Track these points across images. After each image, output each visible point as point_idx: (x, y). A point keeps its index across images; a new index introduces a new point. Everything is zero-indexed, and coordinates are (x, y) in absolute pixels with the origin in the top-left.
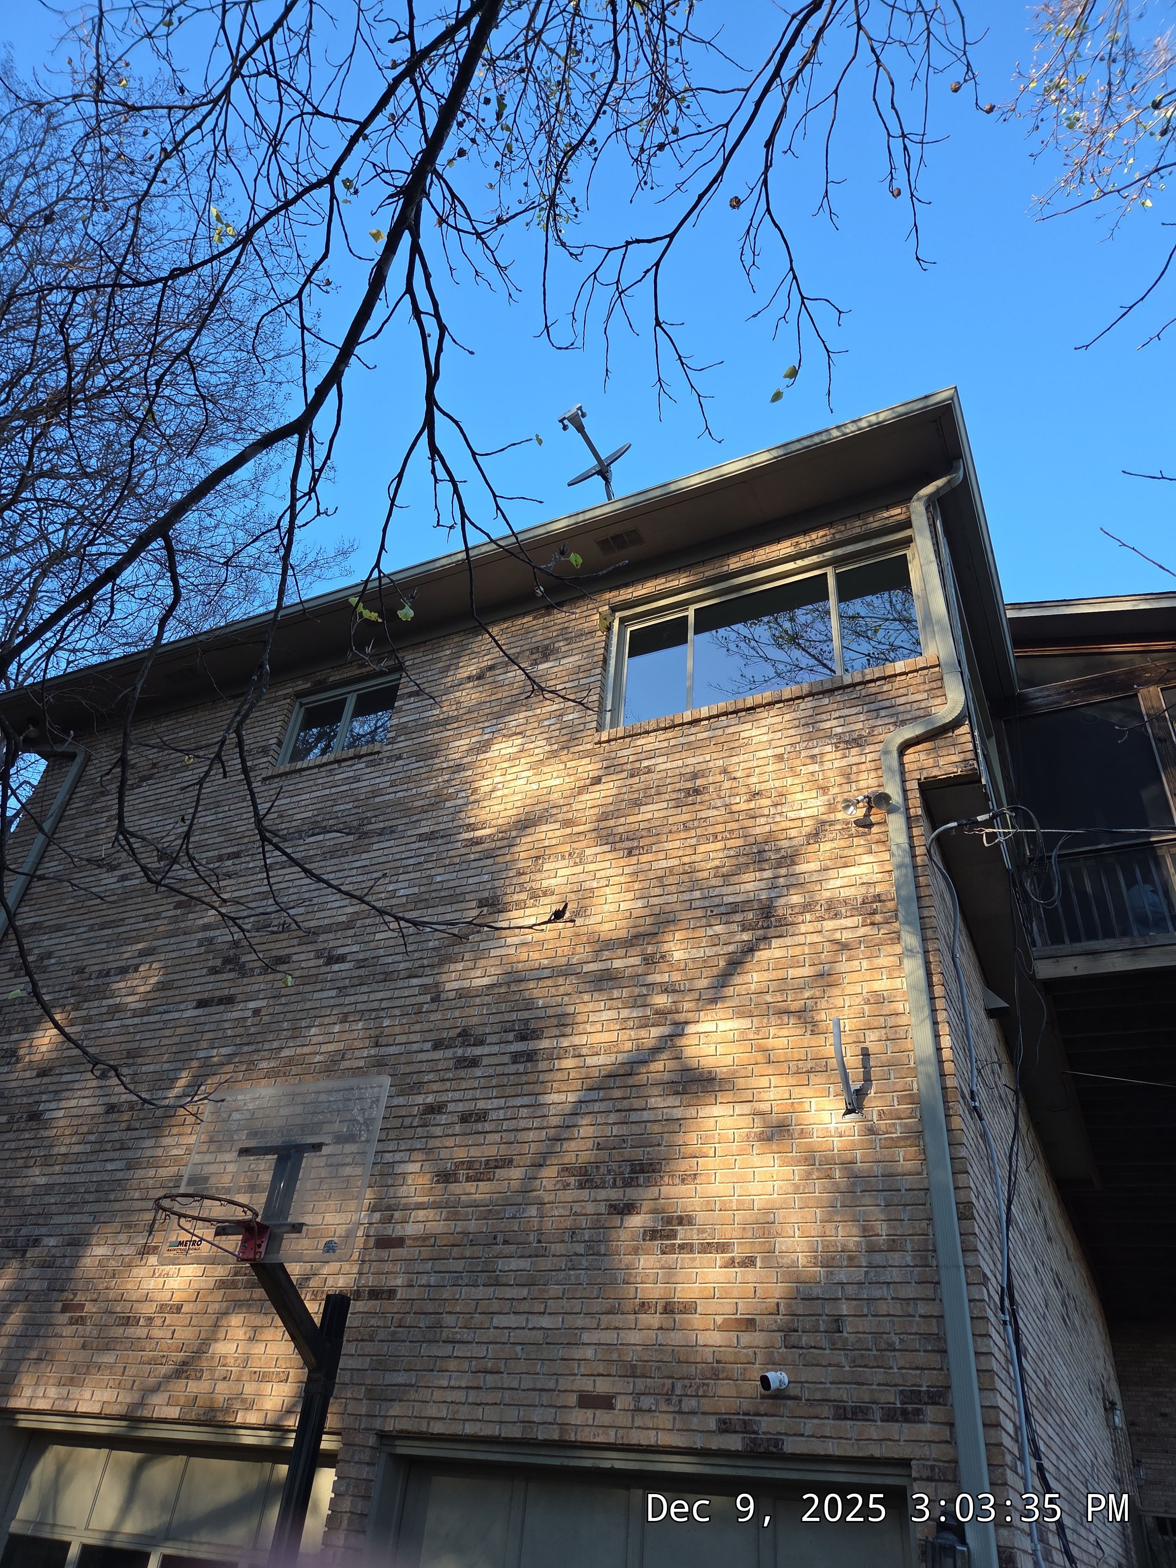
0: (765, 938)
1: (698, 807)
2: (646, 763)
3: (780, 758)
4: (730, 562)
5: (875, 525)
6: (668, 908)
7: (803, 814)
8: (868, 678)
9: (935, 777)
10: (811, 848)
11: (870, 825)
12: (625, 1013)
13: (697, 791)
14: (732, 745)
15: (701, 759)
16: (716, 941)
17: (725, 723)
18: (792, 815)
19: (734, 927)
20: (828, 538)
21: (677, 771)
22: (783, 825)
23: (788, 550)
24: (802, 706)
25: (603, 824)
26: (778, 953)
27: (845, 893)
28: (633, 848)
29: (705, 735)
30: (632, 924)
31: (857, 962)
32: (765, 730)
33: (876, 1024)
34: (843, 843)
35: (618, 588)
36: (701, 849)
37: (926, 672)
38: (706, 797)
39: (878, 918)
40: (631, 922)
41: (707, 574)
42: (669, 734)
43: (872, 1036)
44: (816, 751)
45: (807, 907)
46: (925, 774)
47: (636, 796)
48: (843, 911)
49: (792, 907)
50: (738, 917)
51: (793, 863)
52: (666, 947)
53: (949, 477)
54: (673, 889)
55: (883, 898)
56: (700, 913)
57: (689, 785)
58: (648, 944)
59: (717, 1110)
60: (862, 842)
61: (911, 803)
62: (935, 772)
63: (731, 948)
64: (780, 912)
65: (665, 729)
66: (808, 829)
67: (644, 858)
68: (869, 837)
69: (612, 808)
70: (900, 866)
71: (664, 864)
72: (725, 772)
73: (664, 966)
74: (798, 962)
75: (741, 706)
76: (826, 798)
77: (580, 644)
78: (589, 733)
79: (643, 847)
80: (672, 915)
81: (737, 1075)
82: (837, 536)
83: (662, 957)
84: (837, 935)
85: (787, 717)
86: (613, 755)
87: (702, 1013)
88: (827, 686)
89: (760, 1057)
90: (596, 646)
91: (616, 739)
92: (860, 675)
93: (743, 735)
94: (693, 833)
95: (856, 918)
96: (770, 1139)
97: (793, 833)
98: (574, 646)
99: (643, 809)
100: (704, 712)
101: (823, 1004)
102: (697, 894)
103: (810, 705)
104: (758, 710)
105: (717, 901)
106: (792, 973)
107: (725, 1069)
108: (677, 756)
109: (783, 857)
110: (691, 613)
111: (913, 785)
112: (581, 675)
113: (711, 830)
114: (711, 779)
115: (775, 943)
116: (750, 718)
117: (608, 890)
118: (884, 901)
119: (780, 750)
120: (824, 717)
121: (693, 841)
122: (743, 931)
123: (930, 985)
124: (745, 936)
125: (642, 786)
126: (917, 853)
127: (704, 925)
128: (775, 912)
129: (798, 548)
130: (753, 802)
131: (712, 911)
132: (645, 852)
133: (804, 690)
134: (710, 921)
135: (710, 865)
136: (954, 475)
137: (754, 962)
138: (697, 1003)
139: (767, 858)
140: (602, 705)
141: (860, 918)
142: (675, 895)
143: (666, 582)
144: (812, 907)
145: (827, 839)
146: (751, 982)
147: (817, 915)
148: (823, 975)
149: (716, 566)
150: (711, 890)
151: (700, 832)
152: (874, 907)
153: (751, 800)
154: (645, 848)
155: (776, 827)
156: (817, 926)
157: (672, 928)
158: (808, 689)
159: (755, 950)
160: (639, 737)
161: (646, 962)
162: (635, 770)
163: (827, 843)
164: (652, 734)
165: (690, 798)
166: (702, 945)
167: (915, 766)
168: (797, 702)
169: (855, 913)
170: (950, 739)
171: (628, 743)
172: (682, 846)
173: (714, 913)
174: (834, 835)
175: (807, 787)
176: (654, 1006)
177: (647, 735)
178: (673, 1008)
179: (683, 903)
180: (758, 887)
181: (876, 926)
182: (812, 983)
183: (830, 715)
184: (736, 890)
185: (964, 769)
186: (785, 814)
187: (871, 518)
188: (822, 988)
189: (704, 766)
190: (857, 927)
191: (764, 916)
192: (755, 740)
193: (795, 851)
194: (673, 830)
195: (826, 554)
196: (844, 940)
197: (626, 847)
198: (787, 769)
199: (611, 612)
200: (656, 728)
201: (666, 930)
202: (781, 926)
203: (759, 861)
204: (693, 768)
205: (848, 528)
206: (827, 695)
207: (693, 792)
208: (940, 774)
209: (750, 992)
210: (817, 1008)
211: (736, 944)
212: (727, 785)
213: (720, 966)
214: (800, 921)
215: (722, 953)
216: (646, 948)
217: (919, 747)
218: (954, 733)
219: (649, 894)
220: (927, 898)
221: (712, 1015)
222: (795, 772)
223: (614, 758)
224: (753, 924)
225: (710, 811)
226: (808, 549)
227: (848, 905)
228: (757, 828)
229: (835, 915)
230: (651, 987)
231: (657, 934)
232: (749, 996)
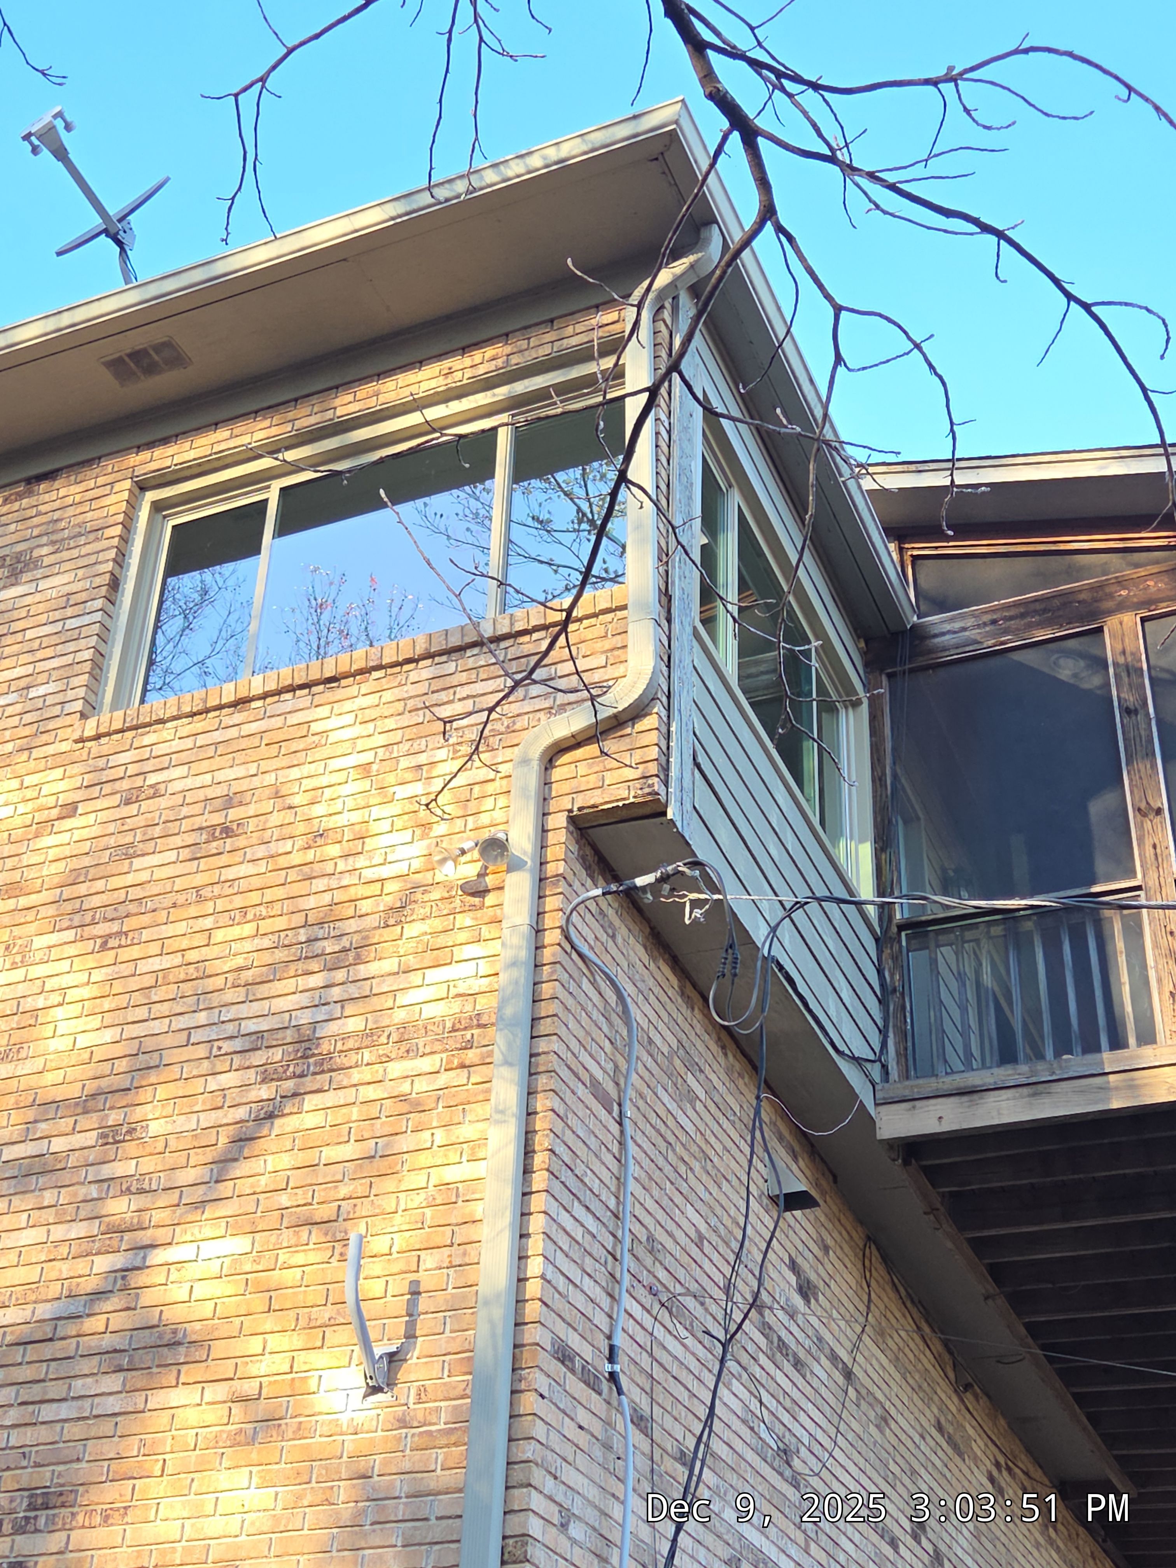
0: (295, 1095)
1: (224, 859)
2: (152, 779)
3: (365, 769)
4: (337, 402)
5: (574, 341)
6: (150, 1043)
7: (385, 872)
8: (519, 626)
9: (593, 806)
10: (388, 934)
11: (482, 893)
12: (58, 1232)
13: (227, 832)
14: (294, 746)
15: (240, 771)
16: (219, 1101)
17: (289, 706)
18: (368, 874)
19: (251, 1076)
20: (500, 362)
21: (201, 795)
22: (353, 892)
23: (433, 384)
24: (414, 676)
25: (67, 893)
26: (310, 1120)
27: (430, 1011)
28: (110, 936)
29: (254, 727)
30: (90, 1074)
31: (426, 1135)
32: (349, 719)
33: (439, 1241)
34: (437, 924)
35: (150, 445)
36: (218, 936)
37: (609, 617)
38: (241, 842)
39: (471, 1056)
40: (89, 1070)
41: (298, 424)
42: (199, 724)
43: (429, 1260)
44: (423, 759)
45: (369, 1037)
46: (580, 801)
47: (128, 838)
48: (421, 1046)
49: (346, 1037)
50: (258, 1058)
51: (359, 961)
52: (138, 1113)
53: (692, 258)
54: (165, 1008)
55: (484, 1020)
56: (201, 1051)
57: (217, 819)
58: (111, 1108)
59: (177, 1397)
60: (468, 922)
61: (550, 854)
62: (596, 798)
63: (241, 1113)
64: (325, 1047)
65: (193, 715)
66: (388, 900)
67: (125, 954)
68: (479, 913)
69: (86, 861)
70: (514, 964)
71: (156, 964)
72: (277, 796)
73: (131, 1148)
74: (339, 1136)
75: (315, 675)
76: (426, 842)
77: (75, 553)
78: (68, 720)
79: (126, 934)
80: (156, 1055)
81: (216, 1335)
82: (515, 359)
83: (130, 1132)
84: (405, 1088)
85: (388, 696)
86: (101, 763)
87: (178, 1229)
88: (455, 641)
89: (258, 1302)
90: (101, 557)
91: (108, 734)
92: (507, 622)
93: (315, 727)
94: (209, 907)
95: (437, 1057)
96: (252, 1441)
97: (365, 906)
98: (66, 555)
99: (138, 863)
100: (257, 685)
101: (364, 1208)
102: (202, 1018)
103: (426, 674)
104: (344, 682)
105: (230, 1029)
106: (330, 1154)
107: (198, 1326)
108: (205, 765)
109: (345, 950)
110: (273, 496)
111: (558, 821)
112: (70, 612)
113: (238, 901)
114: (251, 810)
115: (311, 1101)
116: (329, 696)
117: (59, 1012)
118: (484, 1026)
119: (368, 757)
120: (443, 696)
121: (208, 923)
122: (263, 1081)
123: (527, 1171)
124: (265, 1092)
125: (140, 821)
126: (547, 941)
127: (204, 1073)
128: (316, 1048)
129: (449, 380)
130: (312, 851)
131: (220, 1048)
132: (129, 942)
133: (417, 648)
134: (214, 1066)
135: (229, 965)
136: (700, 255)
137: (273, 1136)
138: (174, 1212)
139: (320, 952)
140: (101, 669)
141: (444, 1055)
142: (167, 1020)
143: (231, 437)
144: (375, 1038)
145: (415, 917)
146: (262, 1171)
147: (381, 1052)
148: (373, 1157)
149: (316, 409)
150: (224, 1009)
151: (221, 905)
152: (469, 1037)
153: (309, 848)
154: (131, 935)
155: (339, 896)
156: (377, 1071)
157: (153, 1079)
158: (424, 646)
159: (278, 1116)
160: (148, 729)
161: (105, 1141)
162: (134, 791)
163: (413, 924)
164: (169, 725)
165: (214, 844)
166: (196, 1109)
167: (566, 787)
168: (406, 667)
169: (438, 1047)
170: (627, 740)
171: (129, 741)
172: (189, 931)
173: (223, 1052)
174: (428, 909)
175: (399, 823)
176: (106, 1219)
177: (161, 726)
178: (135, 1221)
179: (177, 1035)
180: (298, 1003)
181: (466, 1070)
182: (355, 1172)
183: (455, 693)
184: (263, 1009)
185: (640, 792)
186: (357, 872)
187: (570, 328)
188: (368, 1180)
189: (244, 785)
190: (438, 1072)
191: (299, 1055)
192: (333, 737)
193: (363, 938)
194: (179, 902)
195: (497, 391)
196: (414, 1095)
197: (101, 933)
198: (373, 792)
199: (137, 491)
200: (175, 713)
201: (144, 1083)
202: (323, 1072)
203: (306, 958)
204: (226, 789)
205: (532, 345)
206: (454, 656)
207: (221, 833)
208: (602, 801)
209: (258, 1190)
210: (356, 1215)
211: (248, 1106)
212: (275, 819)
213: (220, 1145)
214: (353, 1064)
215: (225, 1121)
216: (107, 1115)
217: (579, 753)
218: (633, 727)
219: (125, 1018)
220: (549, 1019)
221: (194, 1231)
222: (386, 796)
223: (102, 769)
224: (281, 1070)
225: (243, 866)
226: (465, 382)
227: (430, 1033)
228: (312, 897)
229: (408, 1051)
230: (106, 1185)
231: (129, 1089)
232: (256, 1196)
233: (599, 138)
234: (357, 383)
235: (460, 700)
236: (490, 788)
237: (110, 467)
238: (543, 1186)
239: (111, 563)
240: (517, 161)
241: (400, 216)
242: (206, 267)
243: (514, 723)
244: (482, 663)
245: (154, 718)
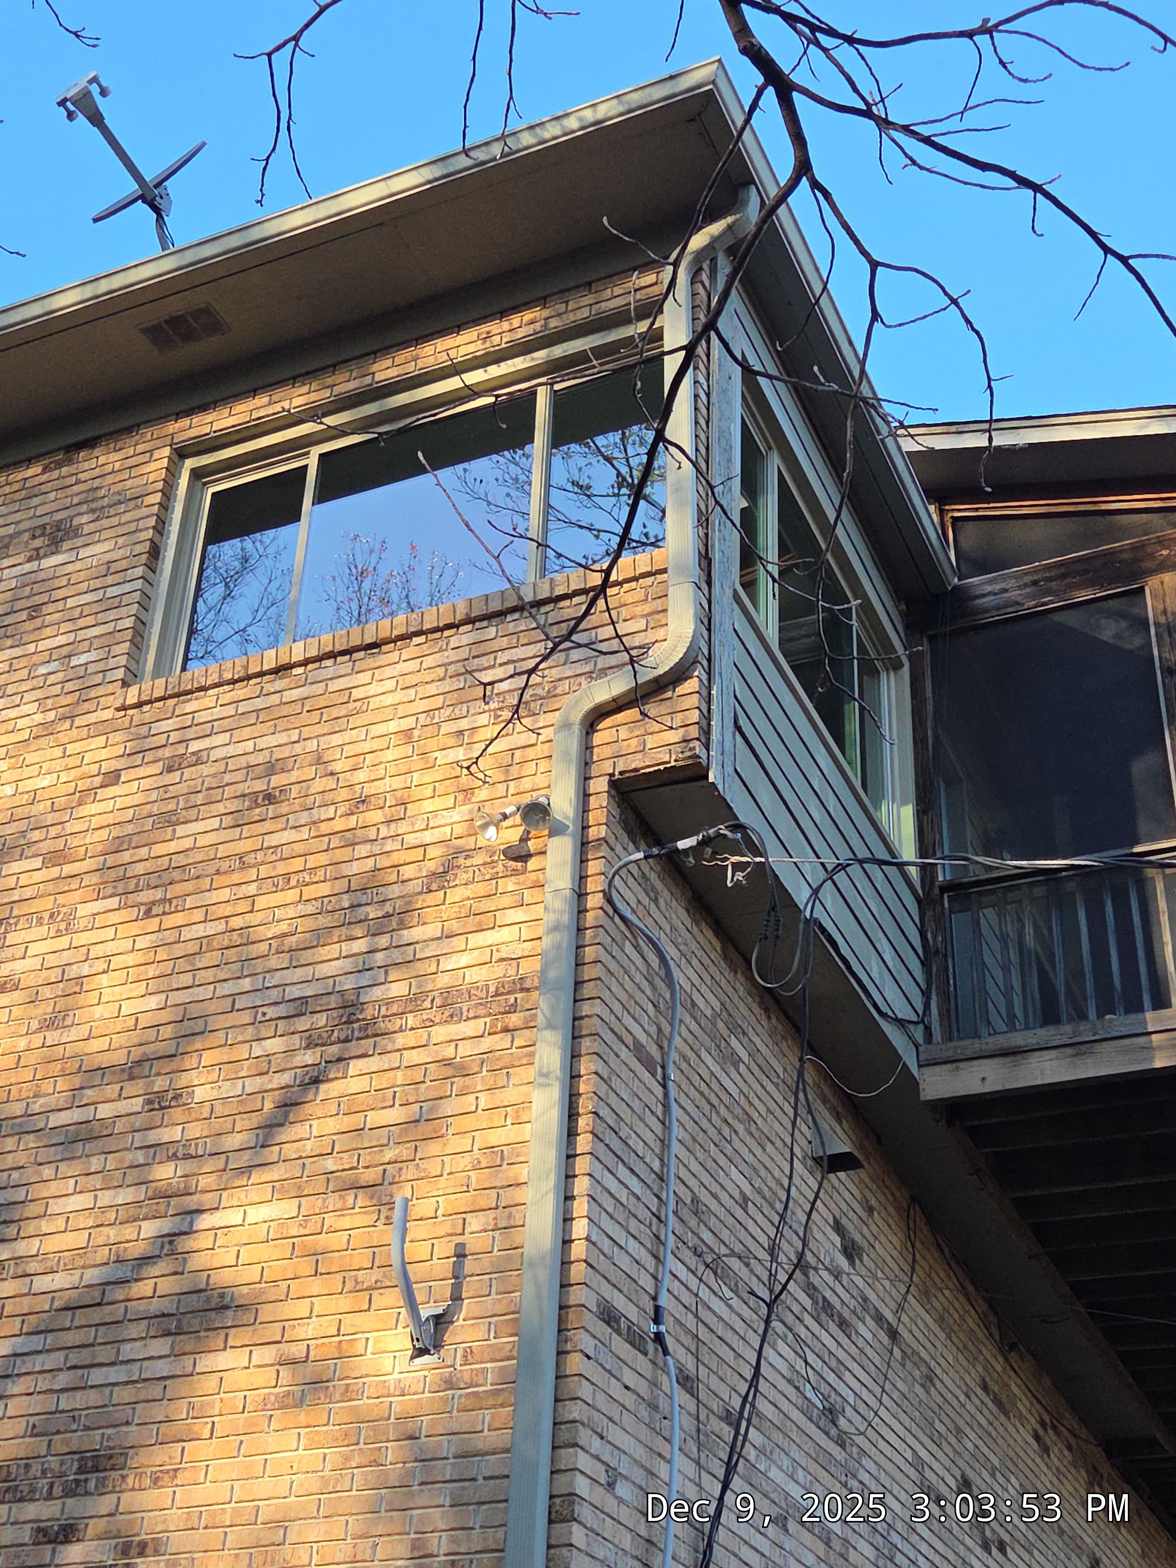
0: (340, 1060)
1: (268, 826)
2: (194, 746)
3: (406, 735)
4: (375, 367)
5: (612, 304)
6: (194, 1009)
7: (428, 837)
8: (560, 591)
9: (636, 770)
10: (431, 899)
11: (524, 858)
12: (106, 1198)
13: (270, 798)
14: (335, 712)
15: (282, 738)
16: (264, 1067)
17: (330, 673)
18: (411, 840)
19: (296, 1040)
20: (538, 326)
21: (243, 762)
22: (395, 858)
23: (471, 348)
24: (454, 642)
25: (111, 860)
26: (354, 1085)
27: (474, 976)
28: (153, 903)
29: (295, 694)
30: (136, 1041)
31: (471, 1098)
32: (390, 685)
33: (483, 1204)
34: (480, 889)
35: (189, 412)
36: (262, 902)
37: (649, 581)
38: (284, 808)
39: (514, 1020)
40: (135, 1037)
41: (337, 390)
42: (240, 692)
43: (475, 1223)
44: (464, 724)
45: (413, 1002)
46: (622, 766)
47: (172, 806)
48: (465, 1009)
49: (389, 1002)
50: (303, 1024)
51: (403, 925)
52: (184, 1080)
53: (730, 219)
54: (210, 975)
55: (527, 985)
56: (246, 1017)
57: (259, 786)
58: (158, 1074)
59: (223, 1360)
60: (511, 887)
61: (592, 818)
62: (636, 762)
63: (286, 1078)
64: (369, 1012)
65: (234, 682)
66: (431, 866)
67: (170, 921)
68: (522, 878)
69: (130, 829)
70: (556, 928)
71: (200, 931)
72: (319, 761)
73: (177, 1114)
74: (384, 1100)
75: (356, 641)
76: (468, 807)
77: (115, 521)
78: (110, 688)
79: (170, 901)
80: (201, 1022)
81: (263, 1298)
82: (553, 323)
83: (176, 1097)
84: (449, 1052)
85: (429, 662)
86: (144, 730)
87: (225, 1194)
88: (495, 606)
89: (305, 1266)
90: (141, 525)
91: (150, 702)
92: (547, 587)
93: (356, 694)
94: (252, 874)
95: (481, 1021)
96: (300, 1403)
97: (408, 872)
98: (105, 523)
99: (181, 830)
100: (298, 652)
101: (410, 1172)
102: (246, 984)
103: (465, 639)
104: (385, 648)
105: (274, 995)
106: (375, 1118)
107: (245, 1290)
108: (247, 732)
109: (387, 916)
110: (312, 462)
111: (599, 785)
112: (110, 580)
113: (282, 868)
114: (294, 776)
115: (355, 1067)
116: (370, 662)
117: (104, 979)
118: (528, 990)
119: (410, 722)
120: (485, 661)
121: (252, 889)
122: (308, 1047)
123: (571, 1133)
124: (309, 1057)
125: (182, 788)
126: (589, 905)
127: (248, 1039)
128: (361, 1013)
129: (488, 345)
130: (355, 817)
131: (264, 1014)
132: (173, 909)
133: (458, 613)
134: (259, 1032)
135: (273, 931)
136: (738, 216)
137: (318, 1101)
138: (221, 1177)
139: (363, 918)
140: (142, 637)
141: (488, 1020)
142: (211, 987)
143: (270, 404)
144: (419, 1003)
145: (457, 882)
146: (308, 1136)
147: (425, 1017)
148: (418, 1121)
149: (354, 374)
150: (268, 976)
151: (264, 871)
152: (512, 1001)
153: (352, 814)
154: (174, 902)
155: (383, 862)
156: (421, 1036)
157: (198, 1046)
158: (464, 611)
159: (322, 1081)
160: (189, 696)
161: (151, 1107)
162: (176, 759)
163: (457, 888)
164: (210, 692)
165: (257, 811)
166: (241, 1074)
167: (607, 751)
168: (447, 633)
169: (482, 1011)
170: (668, 703)
171: (171, 709)
172: (233, 897)
173: (267, 1017)
174: (471, 874)
175: (441, 788)
176: (153, 1184)
177: (203, 693)
178: (182, 1186)
179: (222, 1001)
180: (341, 968)
181: (509, 1034)
182: (400, 1136)
183: (495, 658)
184: (308, 975)
185: (680, 755)
186: (400, 838)
187: (609, 291)
188: (413, 1144)
189: (286, 752)
190: (482, 1036)
191: (344, 1020)
192: (374, 703)
193: (406, 904)
194: (222, 870)
195: (536, 355)
196: (458, 1059)
197: (145, 900)
198: (415, 757)
199: (176, 458)
200: (217, 681)
201: (189, 1050)
202: (367, 1037)
203: (350, 923)
204: (268, 755)
205: (570, 308)
206: (494, 621)
207: (263, 800)
208: (642, 764)
209: (304, 1155)
210: (402, 1179)
211: (293, 1072)
212: (318, 785)
213: (265, 1110)
214: (397, 1028)
215: (270, 1086)
216: (153, 1082)
217: (620, 717)
218: (674, 691)
219: (170, 985)
220: (592, 983)
221: (240, 1195)
222: (427, 762)
223: (145, 737)
224: (325, 1035)
225: (286, 833)
226: (503, 346)
227: (473, 997)
228: (355, 863)
229: (451, 1016)
230: (152, 1150)
231: (175, 1056)
232: (301, 1161)
233: (636, 98)
234: (395, 349)
235: (501, 665)
236: (531, 753)
237: (149, 434)
238: (588, 1148)
239: (151, 531)
240: (554, 123)
241: (436, 180)
242: (243, 233)
243: (555, 688)
244: (523, 628)
245: (196, 685)
